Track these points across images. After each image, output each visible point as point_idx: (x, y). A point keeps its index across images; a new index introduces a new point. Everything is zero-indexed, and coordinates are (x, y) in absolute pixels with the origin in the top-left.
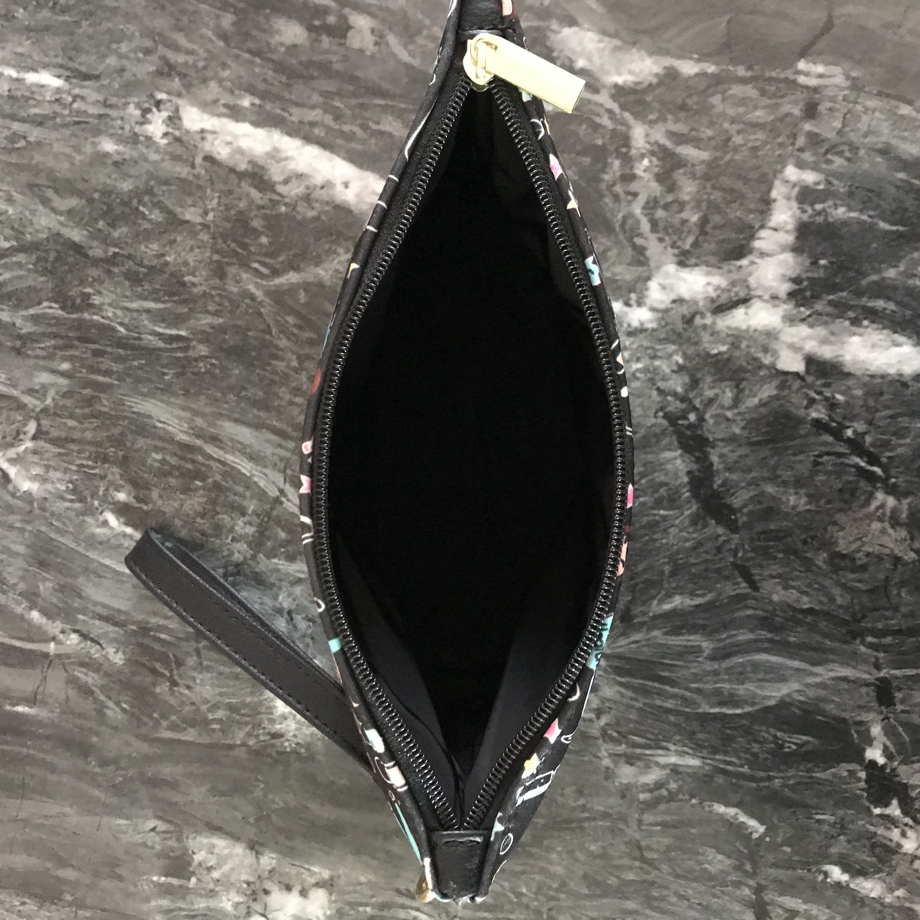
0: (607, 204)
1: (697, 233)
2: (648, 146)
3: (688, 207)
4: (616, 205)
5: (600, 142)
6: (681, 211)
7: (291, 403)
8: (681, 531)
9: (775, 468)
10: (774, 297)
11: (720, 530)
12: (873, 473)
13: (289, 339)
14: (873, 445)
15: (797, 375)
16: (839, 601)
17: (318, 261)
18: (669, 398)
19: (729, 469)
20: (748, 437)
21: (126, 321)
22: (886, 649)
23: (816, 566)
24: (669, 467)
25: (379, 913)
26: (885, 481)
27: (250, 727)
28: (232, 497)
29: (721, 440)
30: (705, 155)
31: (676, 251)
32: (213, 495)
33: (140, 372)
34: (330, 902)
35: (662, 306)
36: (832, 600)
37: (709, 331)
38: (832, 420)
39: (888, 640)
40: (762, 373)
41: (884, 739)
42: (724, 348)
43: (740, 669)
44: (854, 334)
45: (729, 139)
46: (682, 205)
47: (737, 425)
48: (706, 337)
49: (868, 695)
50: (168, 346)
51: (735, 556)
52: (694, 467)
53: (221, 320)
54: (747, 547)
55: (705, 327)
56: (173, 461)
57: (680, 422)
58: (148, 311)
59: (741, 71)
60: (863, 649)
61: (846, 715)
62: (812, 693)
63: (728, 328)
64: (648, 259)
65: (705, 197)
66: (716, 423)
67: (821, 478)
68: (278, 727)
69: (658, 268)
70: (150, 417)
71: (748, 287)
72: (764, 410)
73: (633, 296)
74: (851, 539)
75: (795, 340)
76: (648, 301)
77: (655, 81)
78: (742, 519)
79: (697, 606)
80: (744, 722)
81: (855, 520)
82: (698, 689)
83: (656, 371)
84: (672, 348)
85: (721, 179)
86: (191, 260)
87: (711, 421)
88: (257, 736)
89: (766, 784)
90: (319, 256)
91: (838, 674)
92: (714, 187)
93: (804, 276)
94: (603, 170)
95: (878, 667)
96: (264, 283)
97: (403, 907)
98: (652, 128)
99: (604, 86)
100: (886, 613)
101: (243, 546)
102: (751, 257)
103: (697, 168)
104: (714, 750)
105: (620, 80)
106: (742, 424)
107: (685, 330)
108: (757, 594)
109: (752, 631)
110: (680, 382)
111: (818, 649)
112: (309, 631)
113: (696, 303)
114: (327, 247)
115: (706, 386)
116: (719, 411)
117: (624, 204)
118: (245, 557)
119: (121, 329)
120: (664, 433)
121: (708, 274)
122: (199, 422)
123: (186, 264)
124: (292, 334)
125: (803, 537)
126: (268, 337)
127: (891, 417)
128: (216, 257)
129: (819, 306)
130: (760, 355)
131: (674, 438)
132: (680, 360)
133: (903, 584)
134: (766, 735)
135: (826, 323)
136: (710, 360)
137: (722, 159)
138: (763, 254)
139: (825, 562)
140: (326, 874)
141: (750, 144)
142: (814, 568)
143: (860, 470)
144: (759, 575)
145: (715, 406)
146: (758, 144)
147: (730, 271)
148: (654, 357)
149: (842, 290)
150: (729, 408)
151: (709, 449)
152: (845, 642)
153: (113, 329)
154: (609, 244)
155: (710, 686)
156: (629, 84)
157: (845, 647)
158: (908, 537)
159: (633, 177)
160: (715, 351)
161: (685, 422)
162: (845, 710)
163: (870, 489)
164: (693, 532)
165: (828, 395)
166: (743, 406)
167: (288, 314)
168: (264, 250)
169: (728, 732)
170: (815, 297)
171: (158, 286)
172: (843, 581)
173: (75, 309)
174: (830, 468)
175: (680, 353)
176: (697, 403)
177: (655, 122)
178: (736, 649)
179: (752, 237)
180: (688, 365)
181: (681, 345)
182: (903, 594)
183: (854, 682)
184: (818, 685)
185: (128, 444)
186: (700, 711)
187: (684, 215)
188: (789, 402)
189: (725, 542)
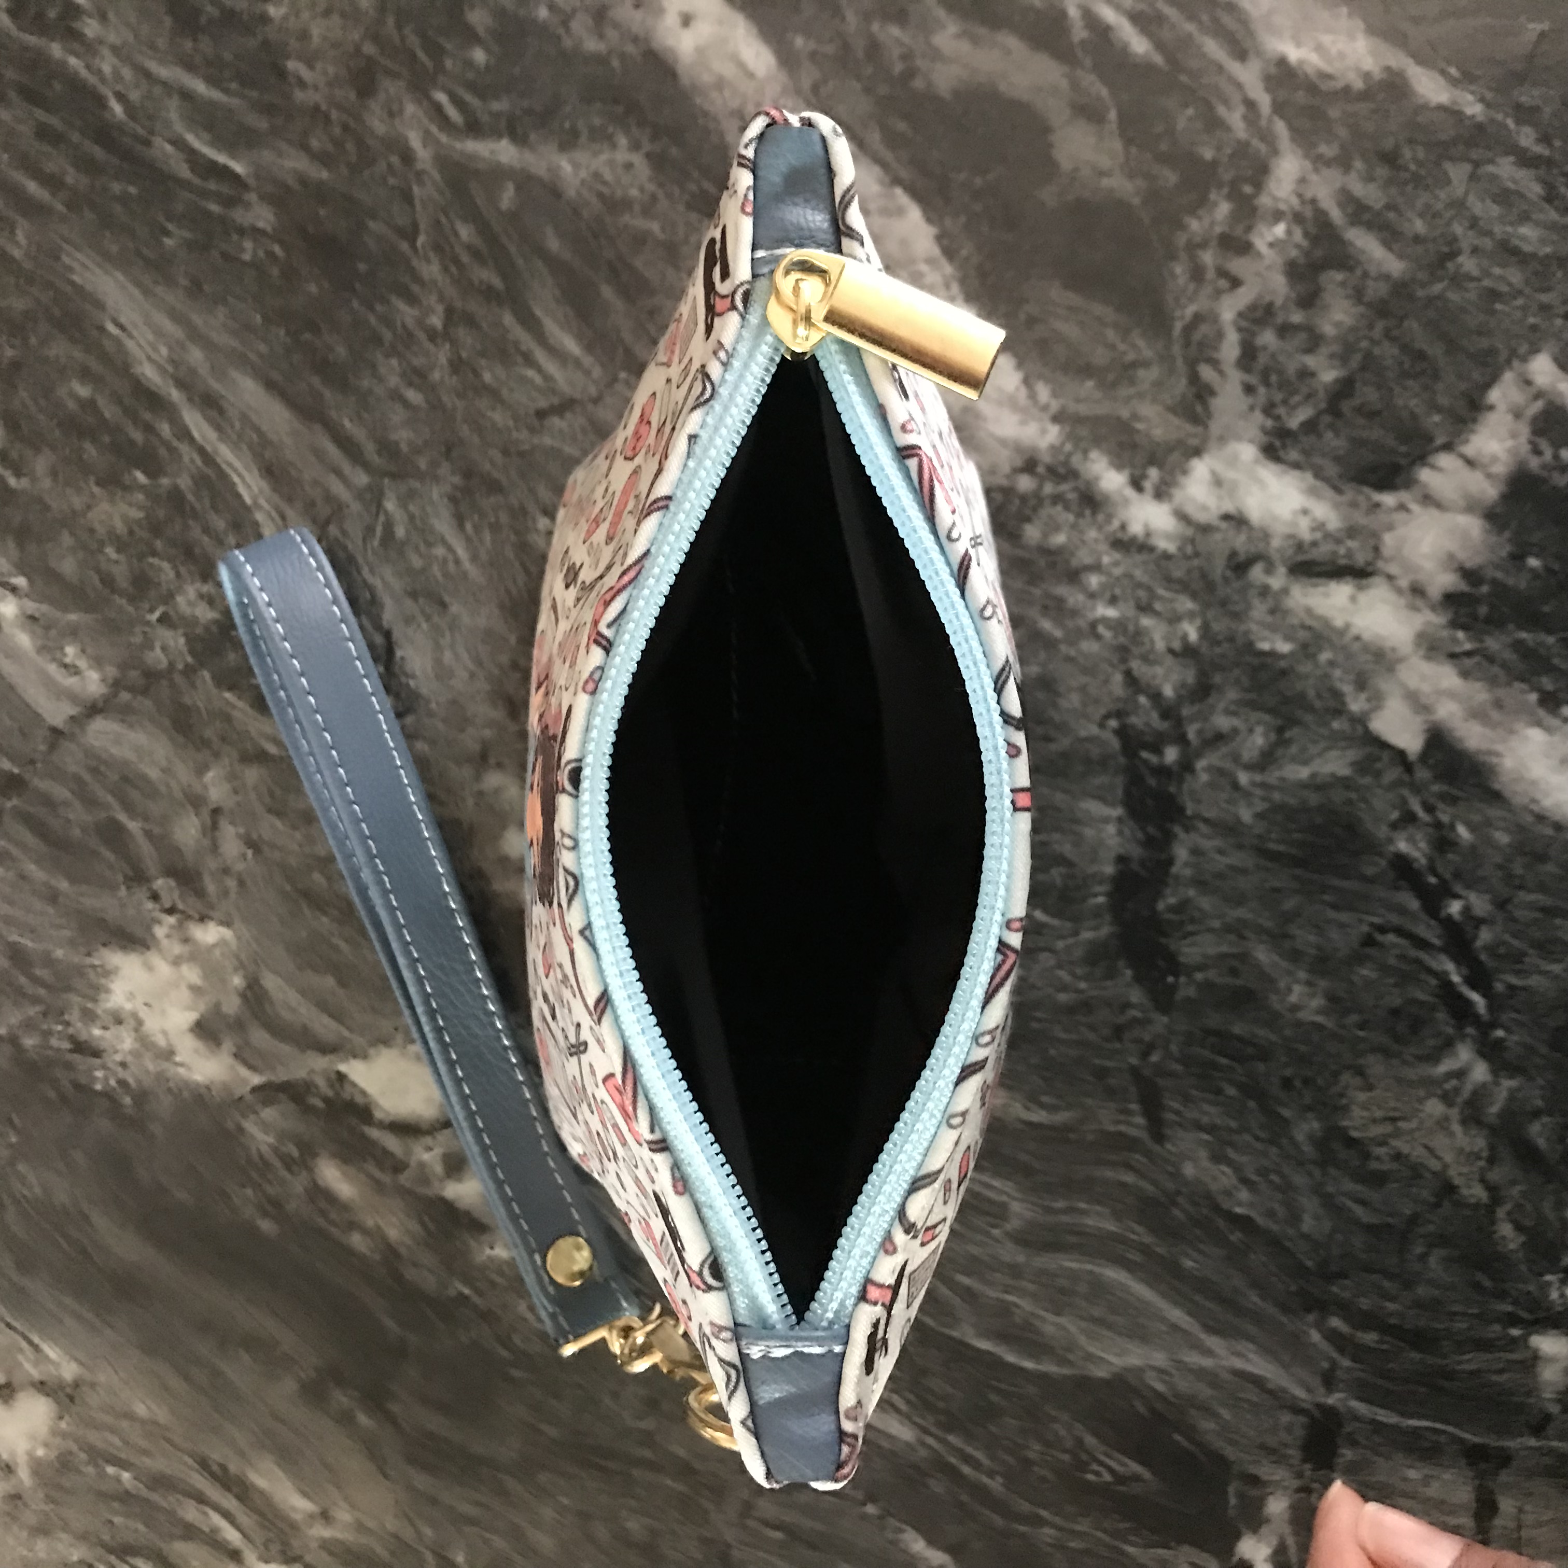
0: (1173, 276)
1: (1323, 405)
2: (1295, 201)
3: (1324, 350)
4: (1192, 286)
5: (1208, 154)
6: (1309, 350)
7: (396, 396)
8: (1060, 966)
9: (1288, 918)
10: (1417, 591)
11: (1136, 995)
12: (1469, 1003)
13: (446, 269)
14: (1491, 949)
15: (1400, 755)
16: (1308, 1224)
17: (568, 142)
18: (1142, 700)
19: (1200, 883)
20: (1260, 837)
21: (134, 96)
22: (1358, 1352)
23: (1292, 1139)
24: (1089, 832)
25: (144, 1492)
26: (1484, 1027)
27: (38, 1008)
28: (196, 532)
29: (1206, 821)
30: (1395, 266)
31: (1269, 423)
32: (161, 513)
33: (118, 209)
34: (55, 1432)
35: (1202, 517)
36: (1295, 1218)
37: (1270, 602)
38: (1433, 871)
39: (1370, 1338)
40: (1336, 725)
41: (1287, 1530)
42: (1284, 647)
43: (1063, 1282)
44: (1539, 724)
45: (1453, 255)
46: (1314, 342)
47: (1250, 805)
48: (1259, 610)
49: (1289, 1429)
50: (197, 181)
51: (1145, 1055)
52: (1136, 852)
53: (325, 175)
54: (1174, 1048)
55: (1265, 591)
56: (109, 411)
57: (1145, 755)
58: (187, 96)
59: (1527, 138)
60: (1315, 1336)
61: (1230, 1453)
62: (1184, 1385)
63: (1309, 611)
64: (1209, 415)
65: (1364, 344)
66: (1211, 785)
67: (1366, 972)
68: (97, 1032)
69: (1222, 440)
70: (100, 305)
71: (1376, 549)
72: (1314, 799)
73: (1154, 473)
74: (1379, 1114)
75: (1426, 688)
76: (1178, 495)
77: (1359, 85)
78: (1186, 991)
79: (1030, 1124)
80: (1031, 1390)
81: (1399, 1081)
82: (968, 1289)
83: (1138, 635)
84: (1186, 604)
85: (1406, 324)
86: (316, 31)
87: (1204, 777)
88: (48, 1034)
89: (1022, 1528)
90: (575, 134)
91: (1250, 1368)
92: (1387, 334)
93: (1491, 573)
94: (1193, 211)
95: (1329, 1381)
96: (444, 138)
97: (201, 1499)
98: (1316, 170)
99: (1259, 53)
100: (1386, 1284)
101: (177, 641)
102: (1404, 496)
103: (1370, 283)
104: (950, 1423)
105: (1293, 54)
106: (1260, 806)
107: (1226, 580)
108: (1157, 1148)
109: (1117, 1216)
110: (1175, 677)
111: (1229, 1303)
112: (240, 866)
113: (1266, 536)
114: (597, 121)
115: (1221, 705)
116: (1228, 765)
117: (1208, 290)
118: (171, 665)
119: (117, 108)
120: (1104, 763)
121: (1312, 492)
122: (196, 356)
123: (304, 35)
124: (456, 261)
125: (1288, 1072)
126: (404, 246)
127: (1543, 910)
128: (369, 49)
129: (1493, 644)
130: (1347, 689)
131: (1120, 782)
132: (1193, 635)
133: (1441, 1240)
134: (1063, 1432)
135: (1493, 682)
136: (1248, 659)
137: (1423, 285)
138: (1429, 500)
139: (1311, 1137)
140: (69, 1371)
141: (1486, 283)
142: (1284, 1141)
143: (1446, 985)
144: (1177, 1113)
145: (1224, 750)
146: (1504, 289)
147: (1354, 505)
148: (1145, 608)
149: (1550, 632)
150: (1249, 767)
151: (1177, 829)
152: (1285, 1309)
153: (101, 102)
154: (1148, 353)
155: (992, 1293)
156: (1310, 71)
157: (1284, 1319)
158: (1485, 1154)
159: (1245, 248)
160: (1265, 646)
161: (1153, 759)
162: (1233, 1443)
163: (1450, 1030)
164: (1080, 978)
165: (1445, 818)
166: (1277, 774)
167: (465, 220)
168: (470, 75)
169: (994, 1398)
170: (1495, 622)
171: (228, 56)
172: (1330, 1189)
173: (40, 26)
174: (1392, 961)
175: (1198, 622)
176: (1191, 732)
177: (1328, 163)
178: (1073, 1239)
179: (1422, 458)
180: (1204, 650)
181: (1206, 605)
182: (1433, 1261)
183: (1271, 1392)
184: (1200, 1373)
185: (33, 341)
186: (955, 1334)
187: (1310, 361)
188: (1366, 801)
189: (1135, 1020)
